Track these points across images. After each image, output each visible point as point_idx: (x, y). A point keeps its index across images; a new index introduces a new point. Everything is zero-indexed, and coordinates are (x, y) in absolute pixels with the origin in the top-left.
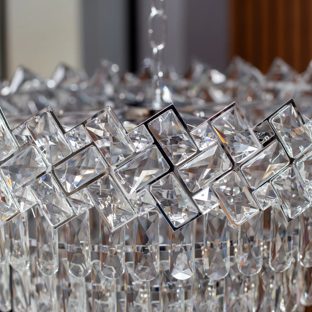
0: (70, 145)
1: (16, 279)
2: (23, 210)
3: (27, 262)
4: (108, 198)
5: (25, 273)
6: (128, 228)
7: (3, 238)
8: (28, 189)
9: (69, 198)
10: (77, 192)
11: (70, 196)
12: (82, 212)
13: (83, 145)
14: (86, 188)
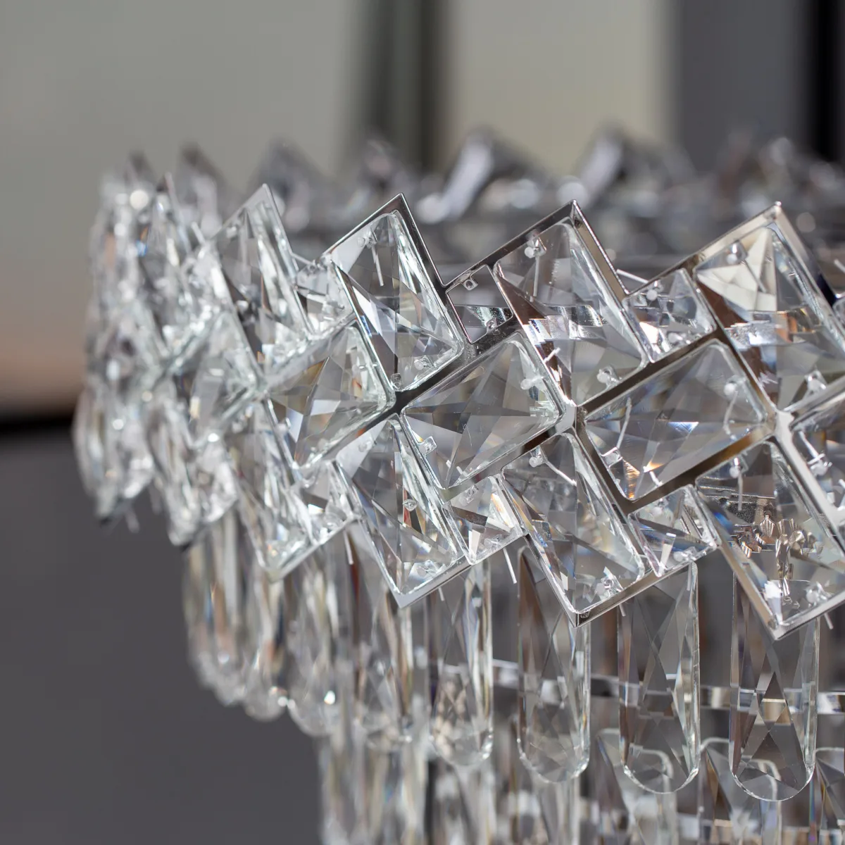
0: (642, 338)
1: (448, 799)
2: (475, 555)
3: (484, 735)
4: (764, 526)
5: (478, 777)
6: (831, 627)
7: (406, 656)
8: (493, 488)
9: (633, 518)
10: (661, 500)
11: (637, 511)
12: (676, 568)
13: (683, 339)
14: (690, 486)
